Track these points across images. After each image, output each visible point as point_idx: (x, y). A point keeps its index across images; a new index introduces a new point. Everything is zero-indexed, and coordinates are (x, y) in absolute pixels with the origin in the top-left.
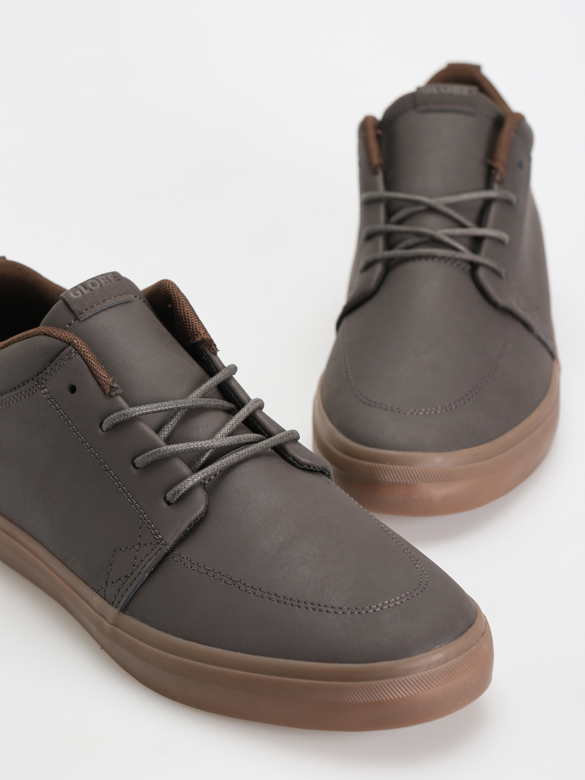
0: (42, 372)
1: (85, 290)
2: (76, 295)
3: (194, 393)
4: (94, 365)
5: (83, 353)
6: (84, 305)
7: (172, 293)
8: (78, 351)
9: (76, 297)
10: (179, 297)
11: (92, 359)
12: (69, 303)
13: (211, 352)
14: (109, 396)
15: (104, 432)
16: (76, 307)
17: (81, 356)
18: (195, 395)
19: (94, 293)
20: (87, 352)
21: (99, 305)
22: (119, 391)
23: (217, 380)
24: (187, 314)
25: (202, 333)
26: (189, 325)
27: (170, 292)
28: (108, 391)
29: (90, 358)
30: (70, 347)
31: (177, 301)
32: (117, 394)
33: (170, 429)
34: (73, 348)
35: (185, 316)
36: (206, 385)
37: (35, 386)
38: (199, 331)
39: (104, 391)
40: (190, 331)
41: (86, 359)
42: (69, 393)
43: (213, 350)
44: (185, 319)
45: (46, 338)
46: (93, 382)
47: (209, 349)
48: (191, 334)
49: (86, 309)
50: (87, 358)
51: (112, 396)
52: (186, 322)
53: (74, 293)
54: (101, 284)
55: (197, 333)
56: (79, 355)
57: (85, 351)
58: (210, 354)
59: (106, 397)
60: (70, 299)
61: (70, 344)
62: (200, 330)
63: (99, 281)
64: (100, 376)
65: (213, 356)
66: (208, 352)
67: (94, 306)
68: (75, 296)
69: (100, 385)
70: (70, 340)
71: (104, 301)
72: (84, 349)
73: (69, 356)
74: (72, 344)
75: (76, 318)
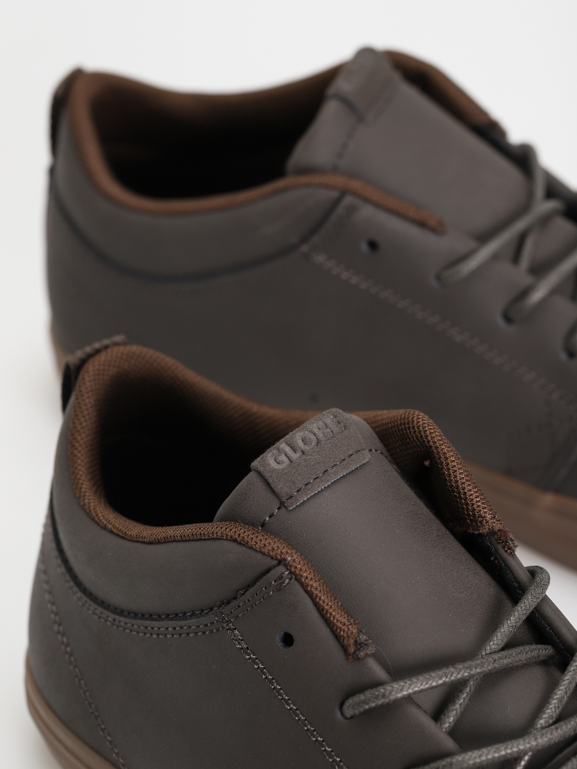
0: (229, 602)
1: (294, 453)
2: (278, 463)
3: (493, 641)
4: (324, 602)
5: (305, 580)
6: (294, 483)
7: (431, 443)
8: (296, 575)
9: (280, 467)
10: (445, 453)
11: (320, 591)
12: (270, 480)
13: (506, 551)
14: (353, 657)
15: (346, 718)
16: (281, 487)
17: (302, 584)
18: (494, 644)
19: (309, 459)
20: (311, 579)
21: (318, 480)
22: (371, 650)
23: (526, 610)
24: (462, 484)
25: (488, 519)
26: (467, 504)
27: (429, 442)
28: (352, 650)
29: (316, 588)
30: (281, 568)
31: (442, 460)
32: (367, 655)
33: (458, 711)
34: (285, 570)
35: (458, 487)
36: (509, 622)
37: (215, 622)
38: (483, 515)
39: (345, 649)
40: (468, 515)
41: (311, 591)
42: (280, 644)
43: (509, 549)
44: (459, 493)
45: (235, 546)
46: (325, 631)
47: (504, 548)
48: (471, 520)
49: (298, 489)
50: (311, 588)
51: (358, 659)
52: (461, 498)
53: (275, 460)
54: (317, 439)
55: (480, 519)
56: (296, 583)
57: (307, 577)
58: (505, 555)
59: (347, 659)
60: (270, 473)
61: (280, 562)
62: (485, 512)
63: (315, 434)
64: (335, 621)
65: (509, 559)
66: (502, 551)
67: (310, 482)
68: (277, 465)
69: (337, 637)
70: (281, 556)
71: (325, 471)
72: (306, 574)
73: (278, 582)
74: (283, 562)
75: (282, 505)
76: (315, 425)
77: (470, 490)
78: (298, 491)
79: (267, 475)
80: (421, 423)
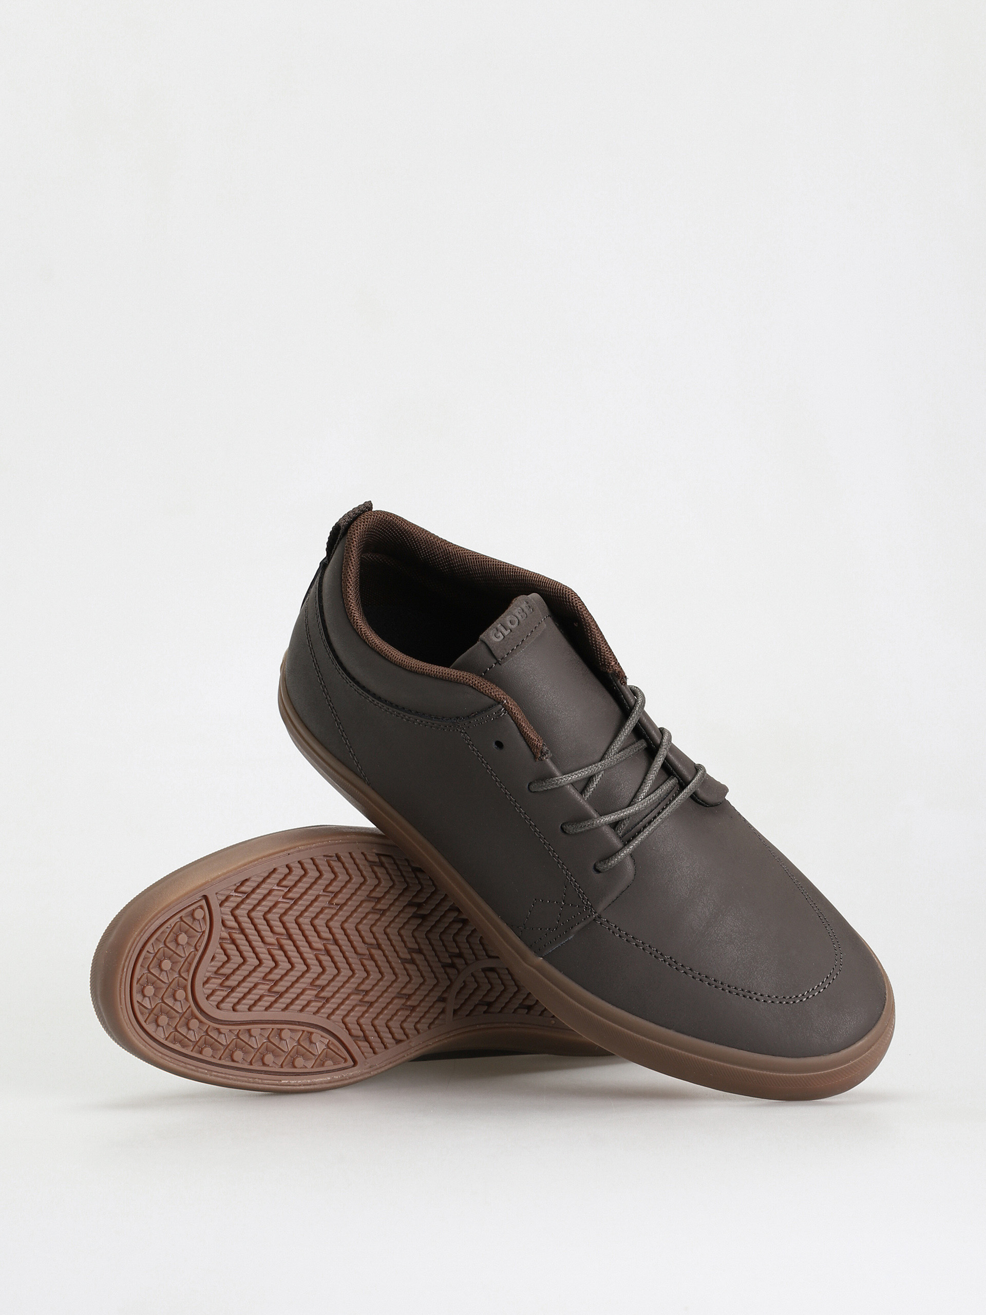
1: (504, 630)
3: (615, 746)
4: (524, 726)
5: (514, 714)
6: (505, 649)
8: (508, 711)
9: (496, 639)
11: (524, 721)
12: (492, 649)
14: (538, 759)
15: (531, 792)
16: (498, 653)
17: (512, 716)
18: (616, 748)
19: (514, 634)
20: (518, 714)
21: (519, 646)
22: (550, 755)
23: (634, 722)
25: (613, 665)
28: (538, 755)
29: (521, 719)
30: (500, 706)
32: (547, 758)
34: (503, 708)
38: (610, 662)
39: (534, 754)
40: (601, 660)
41: (517, 720)
42: (494, 747)
46: (523, 743)
48: (602, 664)
51: (541, 760)
53: (494, 634)
54: (517, 619)
55: (608, 665)
56: (508, 715)
59: (535, 760)
60: (490, 642)
61: (499, 703)
63: (516, 616)
64: (530, 738)
67: (514, 648)
69: (530, 747)
70: (500, 699)
71: (523, 641)
72: (516, 710)
73: (497, 714)
74: (501, 703)
75: (498, 662)
76: (516, 610)
77: (603, 647)
78: (507, 654)
79: (491, 646)
80: (574, 600)
